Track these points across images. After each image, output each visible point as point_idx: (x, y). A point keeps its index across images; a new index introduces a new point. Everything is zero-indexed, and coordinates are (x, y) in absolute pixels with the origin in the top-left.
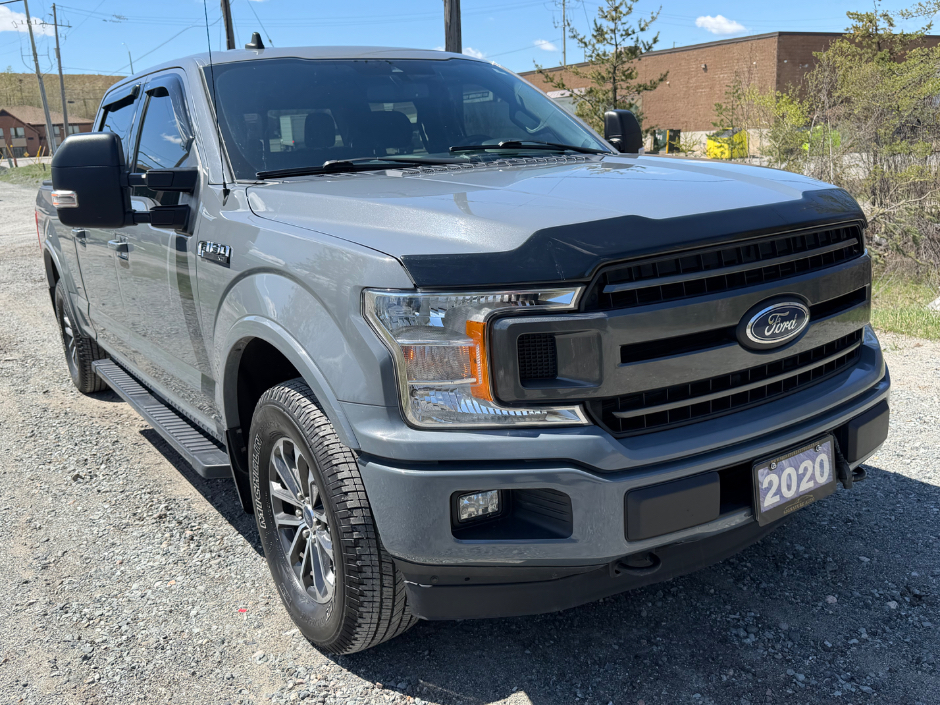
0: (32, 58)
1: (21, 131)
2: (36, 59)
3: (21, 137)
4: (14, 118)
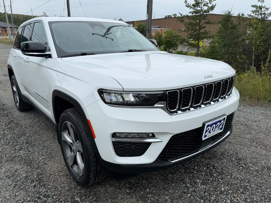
0: (4, 7)
2: (5, 7)
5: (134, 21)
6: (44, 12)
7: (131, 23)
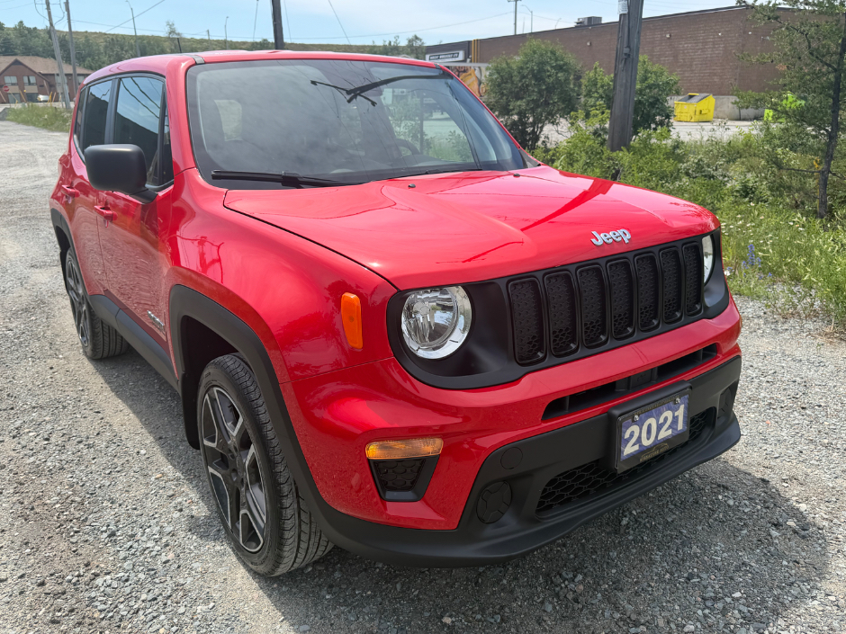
0: (45, 6)
1: (33, 80)
2: (48, 8)
3: (33, 84)
4: (26, 67)
5: (469, 42)
6: (168, 24)
7: (460, 49)
